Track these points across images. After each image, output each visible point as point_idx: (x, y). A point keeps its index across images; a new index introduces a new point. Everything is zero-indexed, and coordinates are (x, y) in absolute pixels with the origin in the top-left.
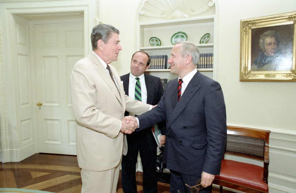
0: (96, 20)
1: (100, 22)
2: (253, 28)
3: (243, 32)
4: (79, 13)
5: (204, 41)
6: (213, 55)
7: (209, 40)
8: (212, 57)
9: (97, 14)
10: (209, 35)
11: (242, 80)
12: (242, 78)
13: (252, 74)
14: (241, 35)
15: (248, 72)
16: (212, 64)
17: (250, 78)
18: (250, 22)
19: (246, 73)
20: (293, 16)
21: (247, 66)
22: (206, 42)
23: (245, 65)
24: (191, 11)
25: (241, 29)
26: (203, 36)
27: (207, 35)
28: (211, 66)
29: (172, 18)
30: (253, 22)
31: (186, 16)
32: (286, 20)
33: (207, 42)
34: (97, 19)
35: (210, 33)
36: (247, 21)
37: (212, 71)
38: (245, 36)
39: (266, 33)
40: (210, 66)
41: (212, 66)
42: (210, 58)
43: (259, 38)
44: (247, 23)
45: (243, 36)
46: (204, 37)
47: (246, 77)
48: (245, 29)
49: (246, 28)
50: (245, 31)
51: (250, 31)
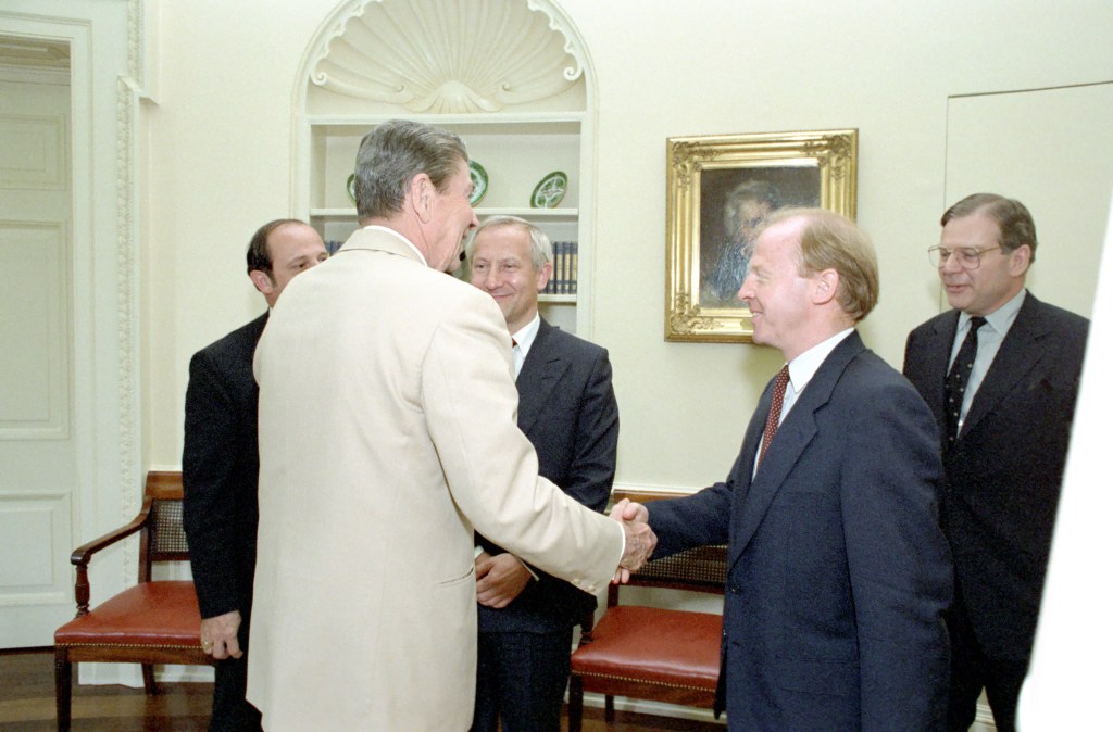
0: (127, 89)
1: (145, 96)
2: (706, 166)
3: (675, 177)
4: (45, 50)
5: (548, 199)
6: (577, 249)
7: (563, 196)
8: (575, 256)
9: (131, 63)
10: (562, 178)
11: (673, 337)
12: (674, 330)
13: (702, 318)
14: (668, 189)
15: (691, 312)
16: (574, 278)
17: (696, 331)
18: (697, 148)
19: (686, 313)
20: (816, 143)
21: (686, 291)
22: (553, 200)
23: (682, 287)
24: (501, 88)
25: (668, 165)
26: (542, 179)
27: (556, 178)
28: (571, 286)
29: (430, 108)
30: (705, 148)
31: (484, 103)
32: (798, 153)
33: (555, 203)
34: (132, 84)
35: (567, 174)
36: (686, 143)
37: (574, 304)
38: (680, 190)
39: (743, 187)
40: (567, 286)
41: (574, 287)
42: (568, 257)
43: (723, 202)
44: (687, 150)
45: (674, 191)
46: (546, 183)
47: (684, 325)
48: (680, 167)
49: (684, 167)
50: (680, 175)
51: (697, 176)
